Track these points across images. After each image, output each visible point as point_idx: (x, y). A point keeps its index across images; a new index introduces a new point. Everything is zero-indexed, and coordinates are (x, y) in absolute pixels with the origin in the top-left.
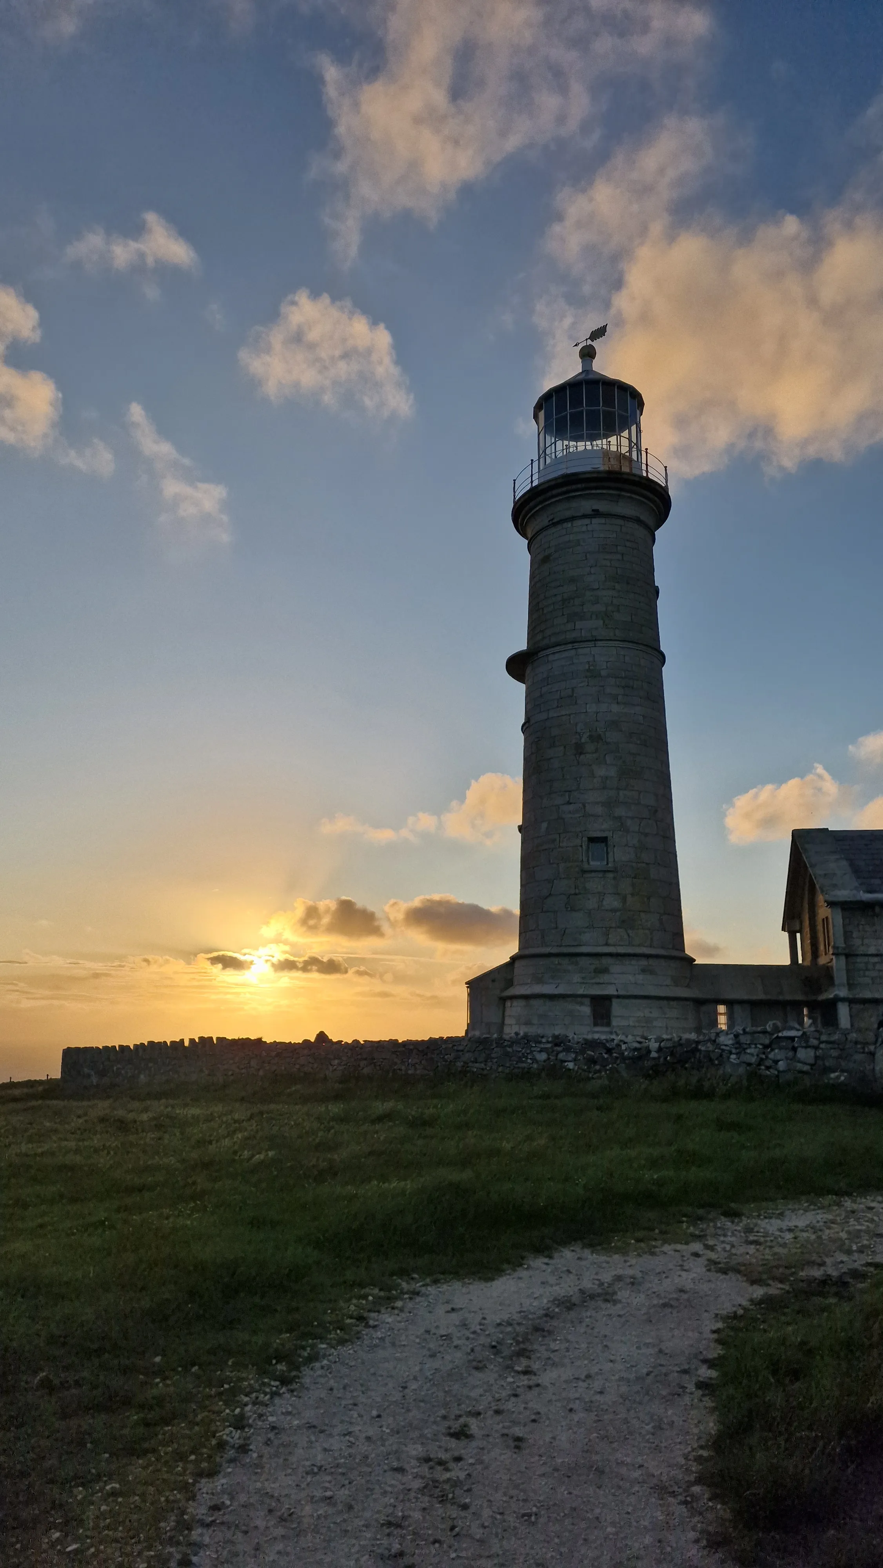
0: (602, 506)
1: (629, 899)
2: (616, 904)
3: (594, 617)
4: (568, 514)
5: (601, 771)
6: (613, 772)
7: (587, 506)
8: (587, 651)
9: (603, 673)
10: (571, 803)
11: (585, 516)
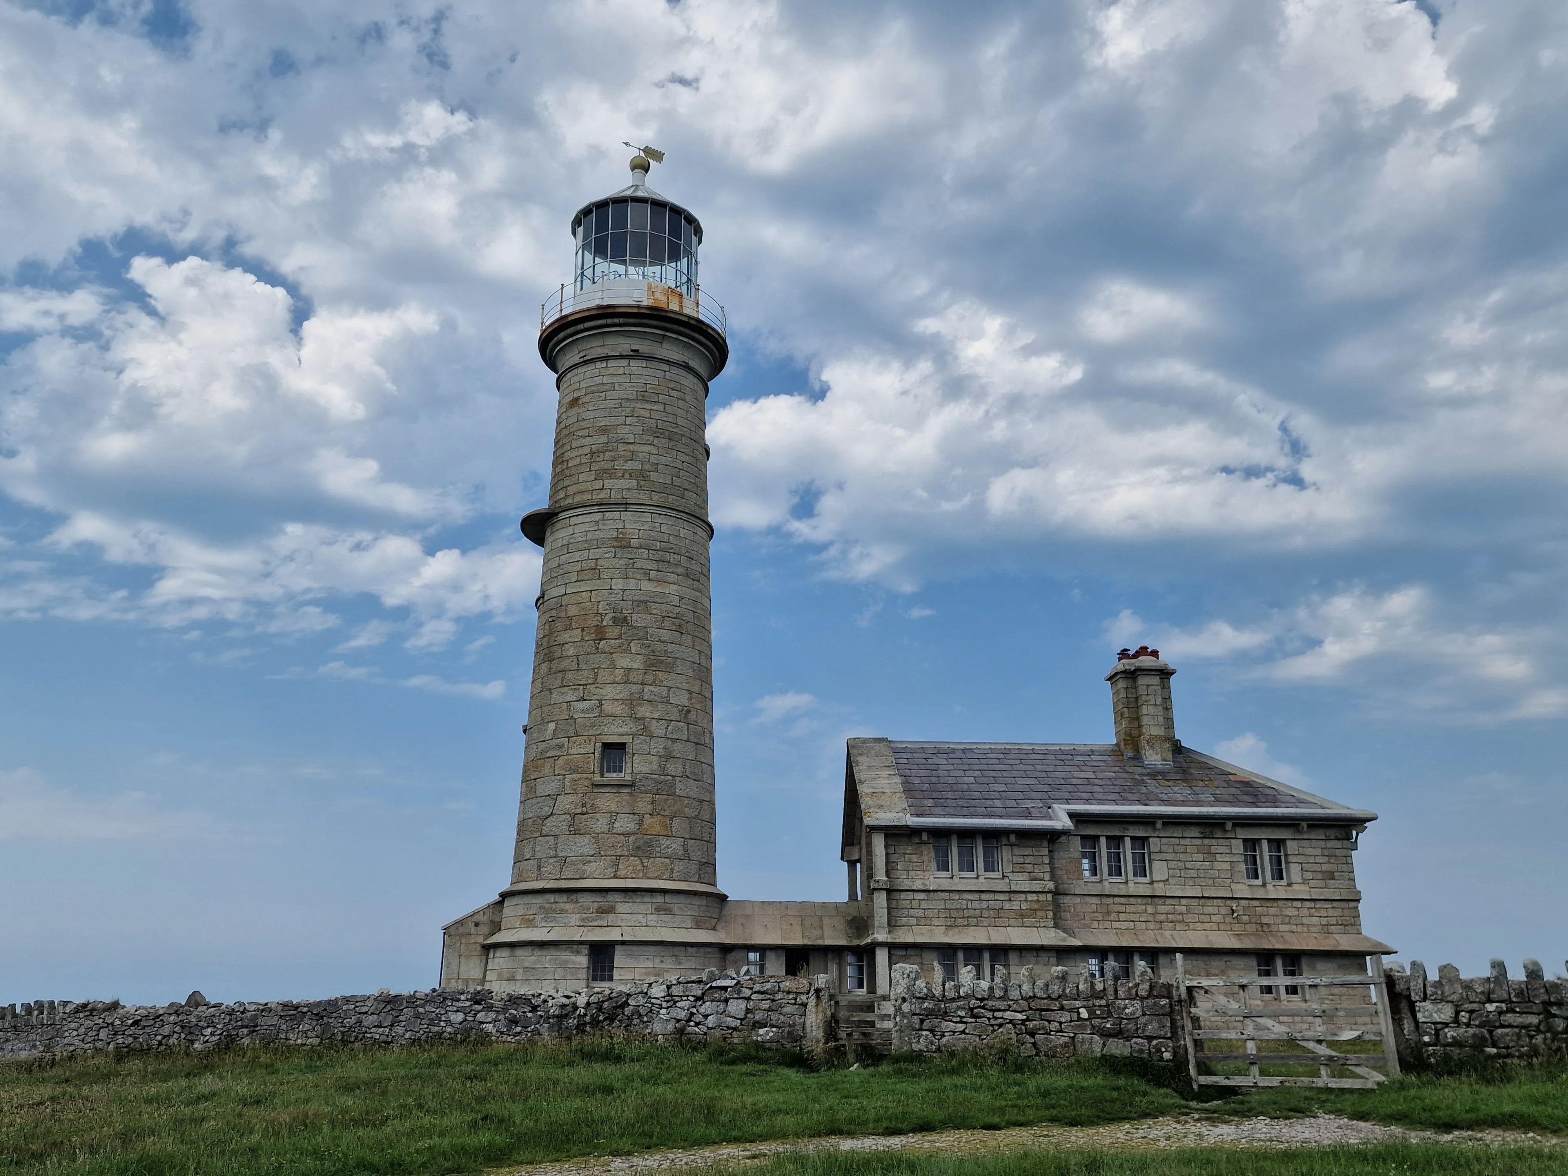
0: (644, 347)
1: (648, 820)
2: (632, 826)
3: (627, 476)
4: (602, 352)
5: (623, 662)
6: (637, 663)
7: (625, 345)
8: (617, 515)
9: (634, 543)
10: (585, 700)
11: (622, 357)
